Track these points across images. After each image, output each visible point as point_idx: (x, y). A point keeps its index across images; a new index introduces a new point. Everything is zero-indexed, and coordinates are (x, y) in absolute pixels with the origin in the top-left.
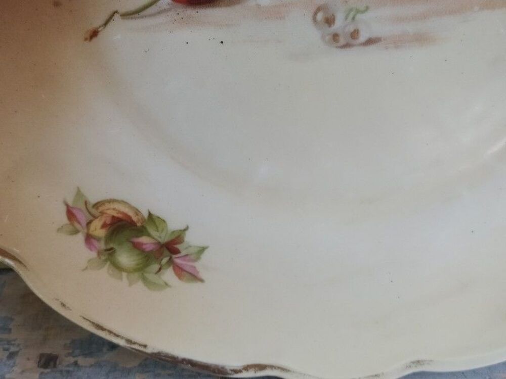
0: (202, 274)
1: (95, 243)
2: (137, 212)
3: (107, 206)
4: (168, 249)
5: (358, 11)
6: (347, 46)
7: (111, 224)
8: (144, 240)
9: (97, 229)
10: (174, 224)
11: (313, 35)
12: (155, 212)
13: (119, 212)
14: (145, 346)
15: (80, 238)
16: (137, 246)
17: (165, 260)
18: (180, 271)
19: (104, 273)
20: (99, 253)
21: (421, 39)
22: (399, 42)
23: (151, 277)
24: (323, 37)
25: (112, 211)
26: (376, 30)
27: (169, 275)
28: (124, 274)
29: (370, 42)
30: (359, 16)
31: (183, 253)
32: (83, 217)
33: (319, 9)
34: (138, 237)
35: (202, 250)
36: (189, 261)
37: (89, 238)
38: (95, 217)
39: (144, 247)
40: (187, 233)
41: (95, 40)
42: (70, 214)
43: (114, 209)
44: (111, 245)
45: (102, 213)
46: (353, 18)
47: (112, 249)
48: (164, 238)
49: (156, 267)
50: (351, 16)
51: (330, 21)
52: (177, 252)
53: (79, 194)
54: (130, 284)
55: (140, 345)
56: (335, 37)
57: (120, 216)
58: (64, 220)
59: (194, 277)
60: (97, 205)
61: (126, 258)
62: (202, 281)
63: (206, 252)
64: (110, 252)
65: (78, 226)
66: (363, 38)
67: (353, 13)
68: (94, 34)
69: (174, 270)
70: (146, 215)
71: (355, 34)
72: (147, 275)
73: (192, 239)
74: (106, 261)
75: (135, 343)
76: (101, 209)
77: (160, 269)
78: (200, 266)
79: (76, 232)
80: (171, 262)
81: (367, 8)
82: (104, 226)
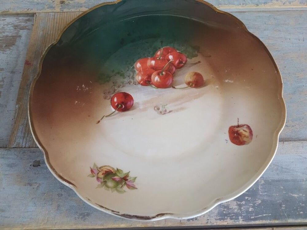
0: (136, 186)
1: (100, 179)
2: (113, 169)
3: (104, 168)
4: (124, 179)
5: (165, 106)
6: (164, 114)
7: (105, 173)
8: (116, 177)
9: (101, 175)
10: (125, 171)
11: (155, 113)
12: (119, 168)
13: (108, 169)
14: (119, 212)
15: (95, 178)
16: (114, 180)
17: (124, 183)
18: (129, 186)
19: (103, 189)
20: (101, 183)
21: (182, 109)
22: (177, 110)
23: (119, 189)
24: (158, 113)
25: (105, 169)
26: (171, 109)
27: (125, 188)
28: (110, 189)
29: (170, 112)
30: (165, 107)
31: (129, 180)
32: (96, 172)
33: (155, 107)
34: (114, 177)
35: (135, 178)
36: (131, 182)
37: (98, 178)
38: (100, 172)
39: (116, 180)
40: (130, 173)
41: (99, 123)
42: (92, 171)
43: (106, 169)
44: (105, 180)
45: (102, 170)
46: (164, 107)
47: (106, 181)
48: (122, 176)
49: (120, 186)
50: (163, 107)
51: (158, 109)
52: (127, 180)
53: (95, 165)
54: (112, 192)
55: (117, 212)
56: (161, 112)
57: (108, 170)
58: (90, 173)
59: (134, 188)
60: (100, 168)
61: (110, 184)
62: (137, 189)
63: (137, 178)
64: (105, 182)
65: (94, 175)
66: (168, 111)
67: (164, 106)
68: (99, 122)
69: (127, 186)
70: (116, 170)
71: (166, 111)
72: (118, 189)
73: (132, 175)
74: (104, 185)
75: (115, 212)
76: (102, 169)
77: (122, 186)
78: (136, 184)
79: (94, 176)
80: (125, 183)
81: (167, 105)
82: (103, 174)
